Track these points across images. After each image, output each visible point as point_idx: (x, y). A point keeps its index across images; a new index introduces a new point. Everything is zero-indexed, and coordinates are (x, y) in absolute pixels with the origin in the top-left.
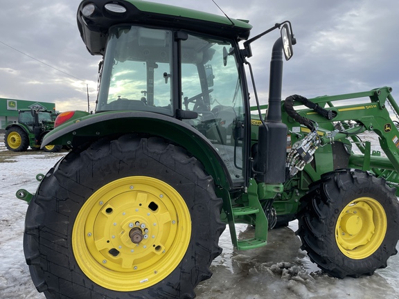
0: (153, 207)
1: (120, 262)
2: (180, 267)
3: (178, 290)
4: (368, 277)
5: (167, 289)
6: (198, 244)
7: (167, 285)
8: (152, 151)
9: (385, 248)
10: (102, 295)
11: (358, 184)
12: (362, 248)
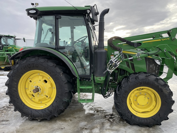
0: (46, 81)
1: (35, 99)
2: (52, 104)
3: (51, 112)
4: (148, 128)
5: (47, 111)
6: (58, 97)
7: (48, 110)
8: (40, 61)
9: (160, 115)
10: (27, 108)
11: (139, 79)
12: (148, 113)
